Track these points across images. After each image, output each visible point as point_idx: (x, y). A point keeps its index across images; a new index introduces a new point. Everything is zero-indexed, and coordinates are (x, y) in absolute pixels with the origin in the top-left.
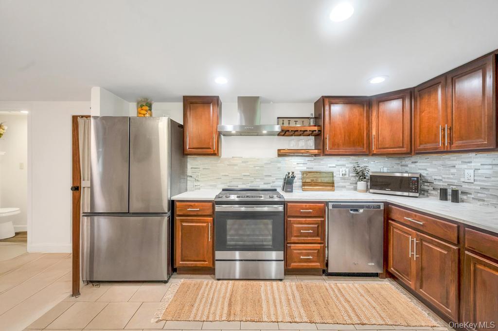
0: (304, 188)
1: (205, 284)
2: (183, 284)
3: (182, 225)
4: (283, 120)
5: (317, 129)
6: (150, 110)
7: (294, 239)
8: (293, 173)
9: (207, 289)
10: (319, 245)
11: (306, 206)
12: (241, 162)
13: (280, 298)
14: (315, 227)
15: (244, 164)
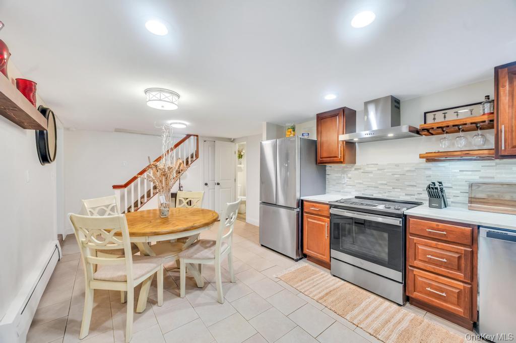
0: (471, 206)
1: (321, 273)
2: (306, 267)
3: (308, 221)
4: (435, 115)
5: (486, 120)
6: (294, 131)
7: (417, 263)
8: (440, 183)
9: (319, 277)
10: (461, 284)
11: (438, 225)
12: (376, 169)
13: (380, 315)
14: (454, 257)
15: (380, 172)
